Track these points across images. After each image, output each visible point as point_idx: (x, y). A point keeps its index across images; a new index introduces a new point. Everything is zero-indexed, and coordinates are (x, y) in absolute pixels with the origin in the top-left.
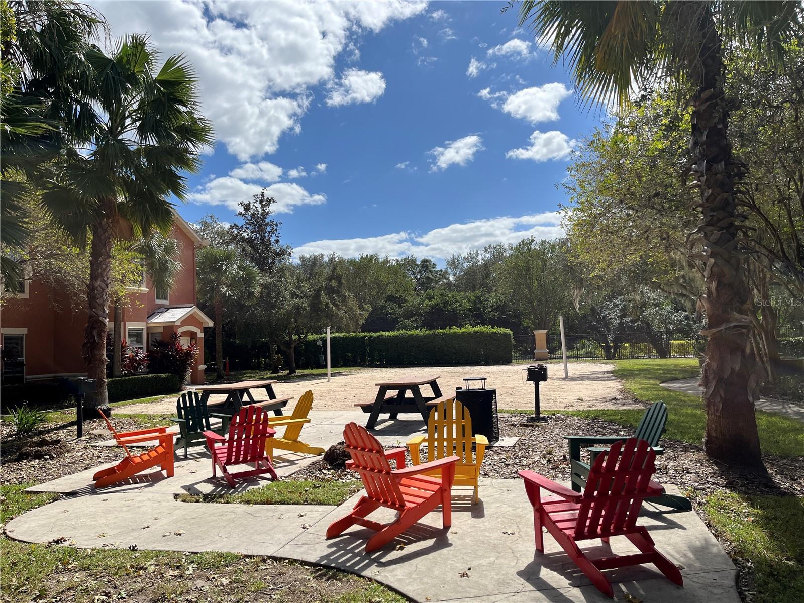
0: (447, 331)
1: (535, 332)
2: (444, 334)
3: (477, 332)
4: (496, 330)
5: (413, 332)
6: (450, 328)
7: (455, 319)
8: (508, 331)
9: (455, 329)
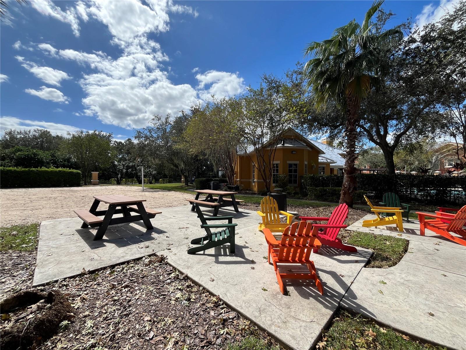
0: (39, 169)
1: (92, 172)
2: (37, 170)
3: (61, 171)
4: (72, 170)
5: (11, 168)
6: (41, 168)
7: (40, 163)
8: (79, 171)
9: (44, 169)
